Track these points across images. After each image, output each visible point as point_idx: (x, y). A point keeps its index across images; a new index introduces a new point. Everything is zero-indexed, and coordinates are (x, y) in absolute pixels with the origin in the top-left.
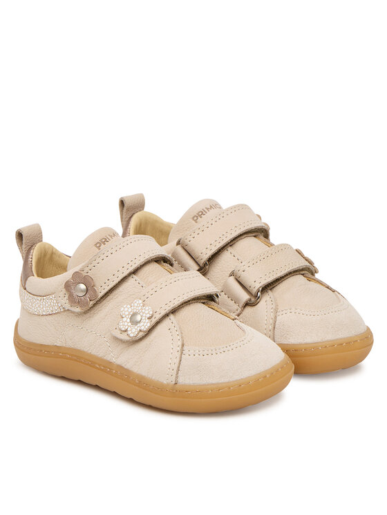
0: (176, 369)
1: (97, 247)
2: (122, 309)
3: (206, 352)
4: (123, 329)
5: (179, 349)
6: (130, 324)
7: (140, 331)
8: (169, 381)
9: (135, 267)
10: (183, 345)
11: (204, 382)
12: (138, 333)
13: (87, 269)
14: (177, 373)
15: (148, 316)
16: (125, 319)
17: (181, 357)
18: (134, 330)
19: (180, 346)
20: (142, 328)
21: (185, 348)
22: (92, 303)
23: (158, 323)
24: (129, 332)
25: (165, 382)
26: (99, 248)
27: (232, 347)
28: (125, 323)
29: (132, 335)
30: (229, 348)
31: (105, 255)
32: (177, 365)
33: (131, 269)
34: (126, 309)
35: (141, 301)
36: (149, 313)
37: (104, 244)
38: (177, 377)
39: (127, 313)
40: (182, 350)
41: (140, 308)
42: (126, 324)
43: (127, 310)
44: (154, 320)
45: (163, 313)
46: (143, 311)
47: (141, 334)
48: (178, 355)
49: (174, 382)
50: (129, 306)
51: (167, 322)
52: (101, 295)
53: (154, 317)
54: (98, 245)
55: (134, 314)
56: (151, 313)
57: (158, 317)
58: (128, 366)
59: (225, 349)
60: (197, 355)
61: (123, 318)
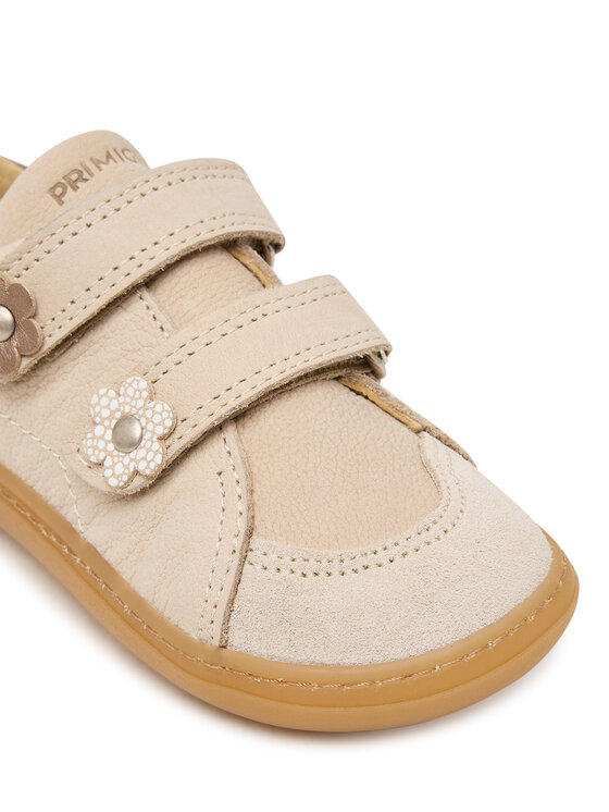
0: (223, 607)
1: (55, 196)
2: (95, 399)
3: (312, 565)
4: (94, 459)
5: (237, 543)
6: (111, 447)
7: (136, 473)
8: (205, 635)
9: (149, 267)
10: (250, 533)
11: (301, 658)
12: (131, 479)
13: (17, 267)
14: (227, 619)
15: (160, 431)
16: (99, 430)
17: (240, 572)
18: (119, 469)
19: (242, 537)
20: (142, 466)
21: (256, 542)
22: (26, 363)
23: (186, 453)
24: (108, 473)
25: (194, 636)
26: (59, 199)
27: (393, 552)
28: (100, 442)
29: (113, 482)
30: (382, 557)
31: (71, 229)
32: (226, 595)
33: (138, 275)
34: (104, 401)
35: (144, 384)
36: (161, 423)
37: (75, 188)
38: (225, 630)
39: (105, 413)
40: (247, 549)
41: (141, 403)
42: (101, 444)
43: (107, 405)
44: (177, 445)
45: (205, 423)
46: (149, 413)
47: (138, 483)
48: (234, 561)
49: (216, 642)
50: (112, 393)
51: (215, 449)
52: (50, 343)
53: (175, 436)
54: (59, 191)
55: (126, 419)
56: (169, 423)
57: (188, 434)
58: (111, 556)
59: (371, 560)
60: (285, 573)
61: (95, 424)
